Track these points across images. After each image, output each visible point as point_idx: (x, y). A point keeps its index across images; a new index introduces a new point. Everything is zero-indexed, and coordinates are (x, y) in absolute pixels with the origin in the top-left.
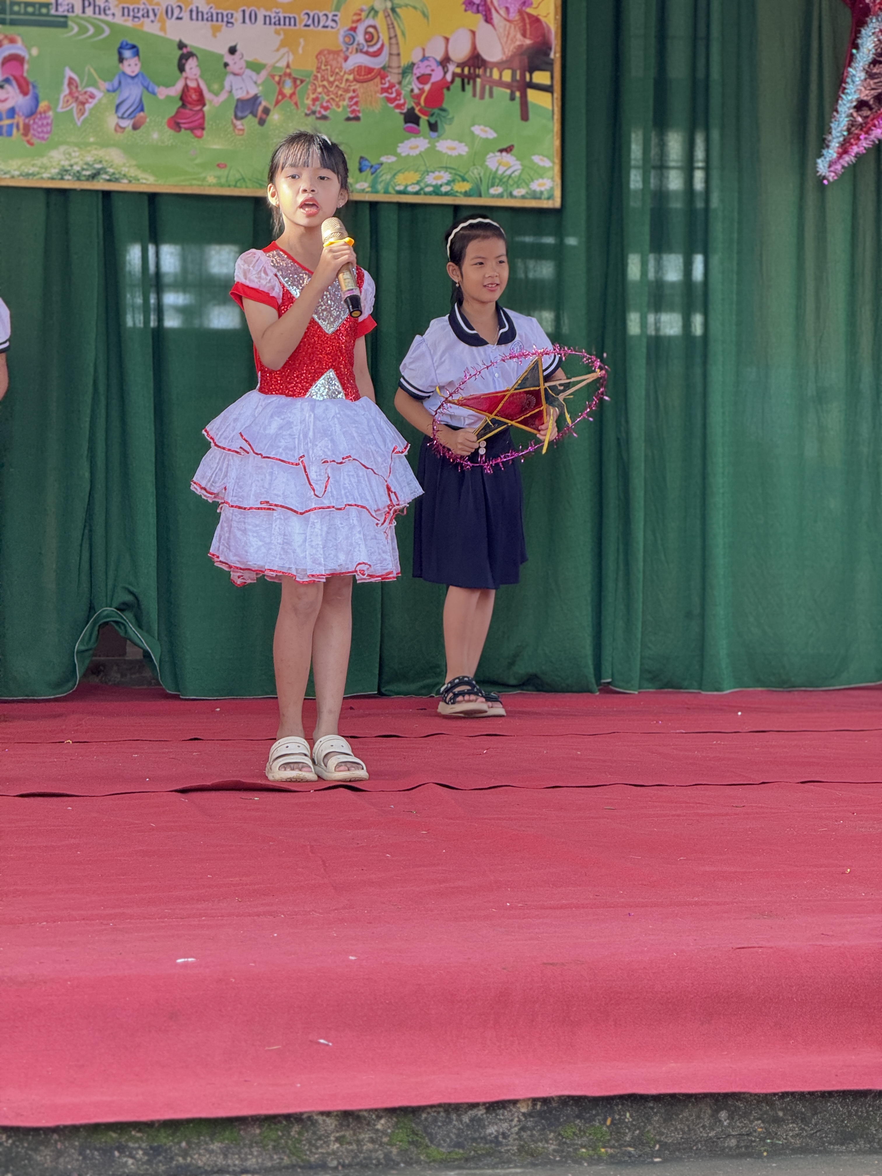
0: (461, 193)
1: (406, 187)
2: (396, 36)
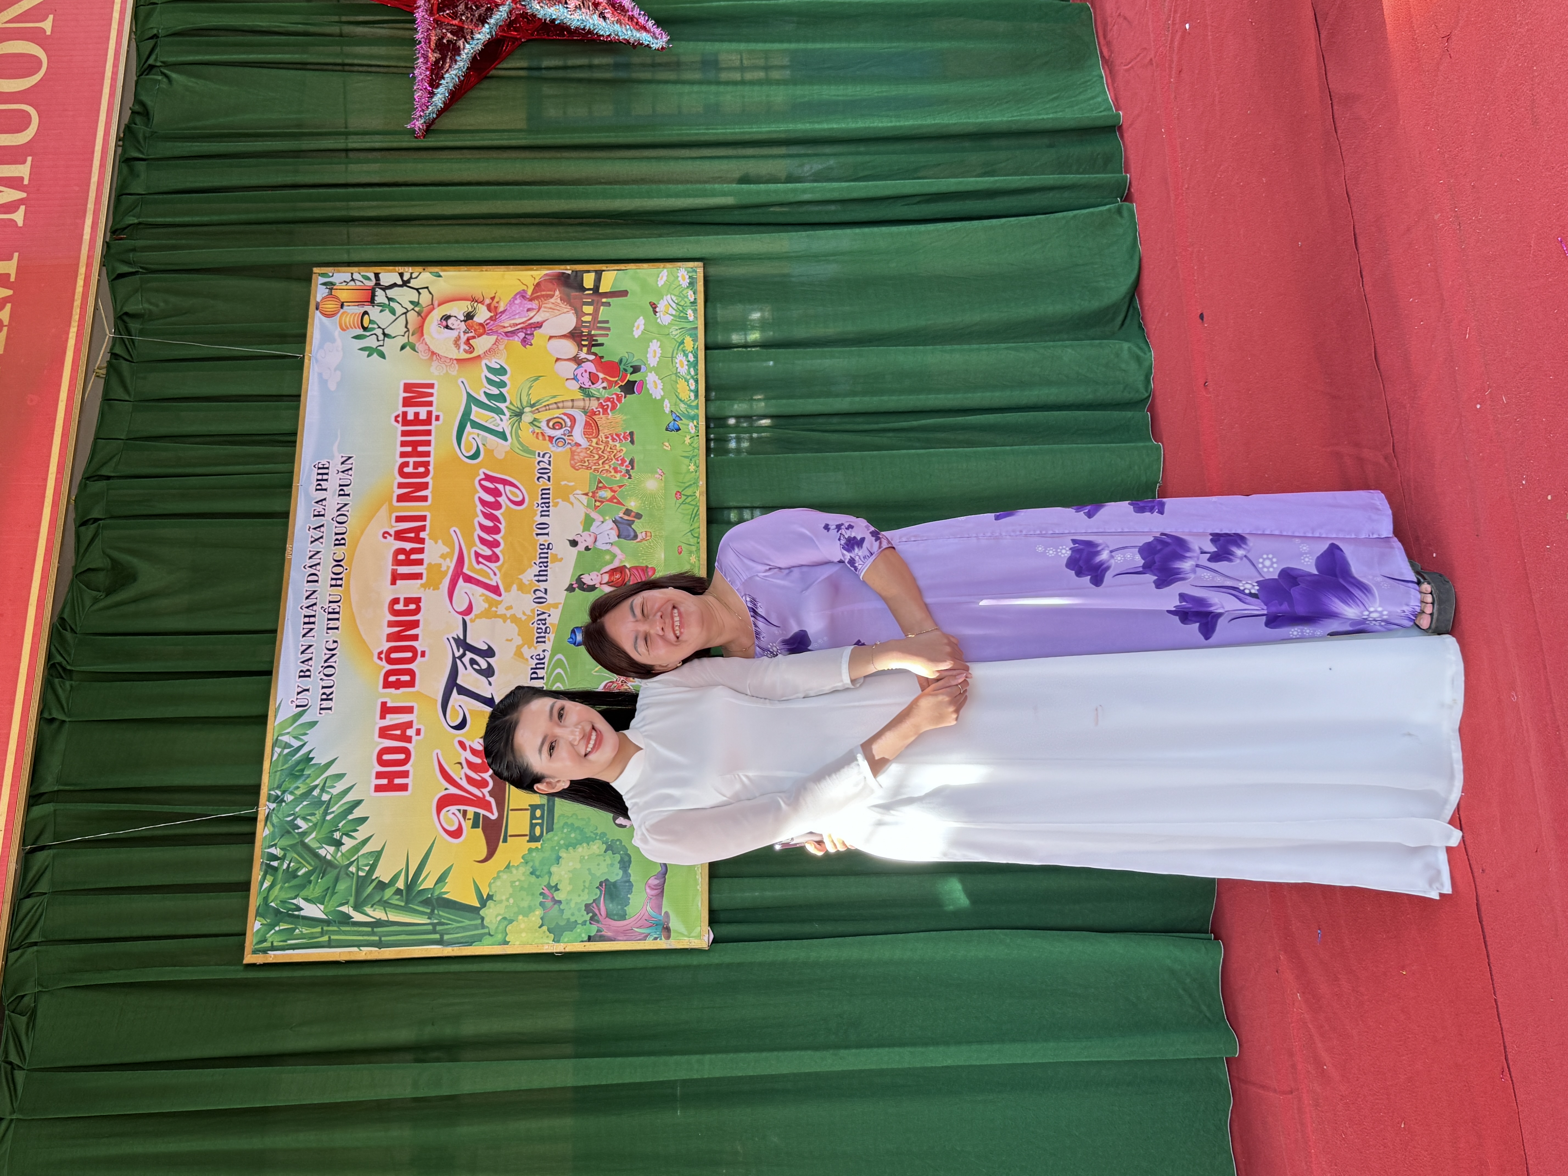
0: (694, 345)
1: (691, 391)
2: (556, 403)
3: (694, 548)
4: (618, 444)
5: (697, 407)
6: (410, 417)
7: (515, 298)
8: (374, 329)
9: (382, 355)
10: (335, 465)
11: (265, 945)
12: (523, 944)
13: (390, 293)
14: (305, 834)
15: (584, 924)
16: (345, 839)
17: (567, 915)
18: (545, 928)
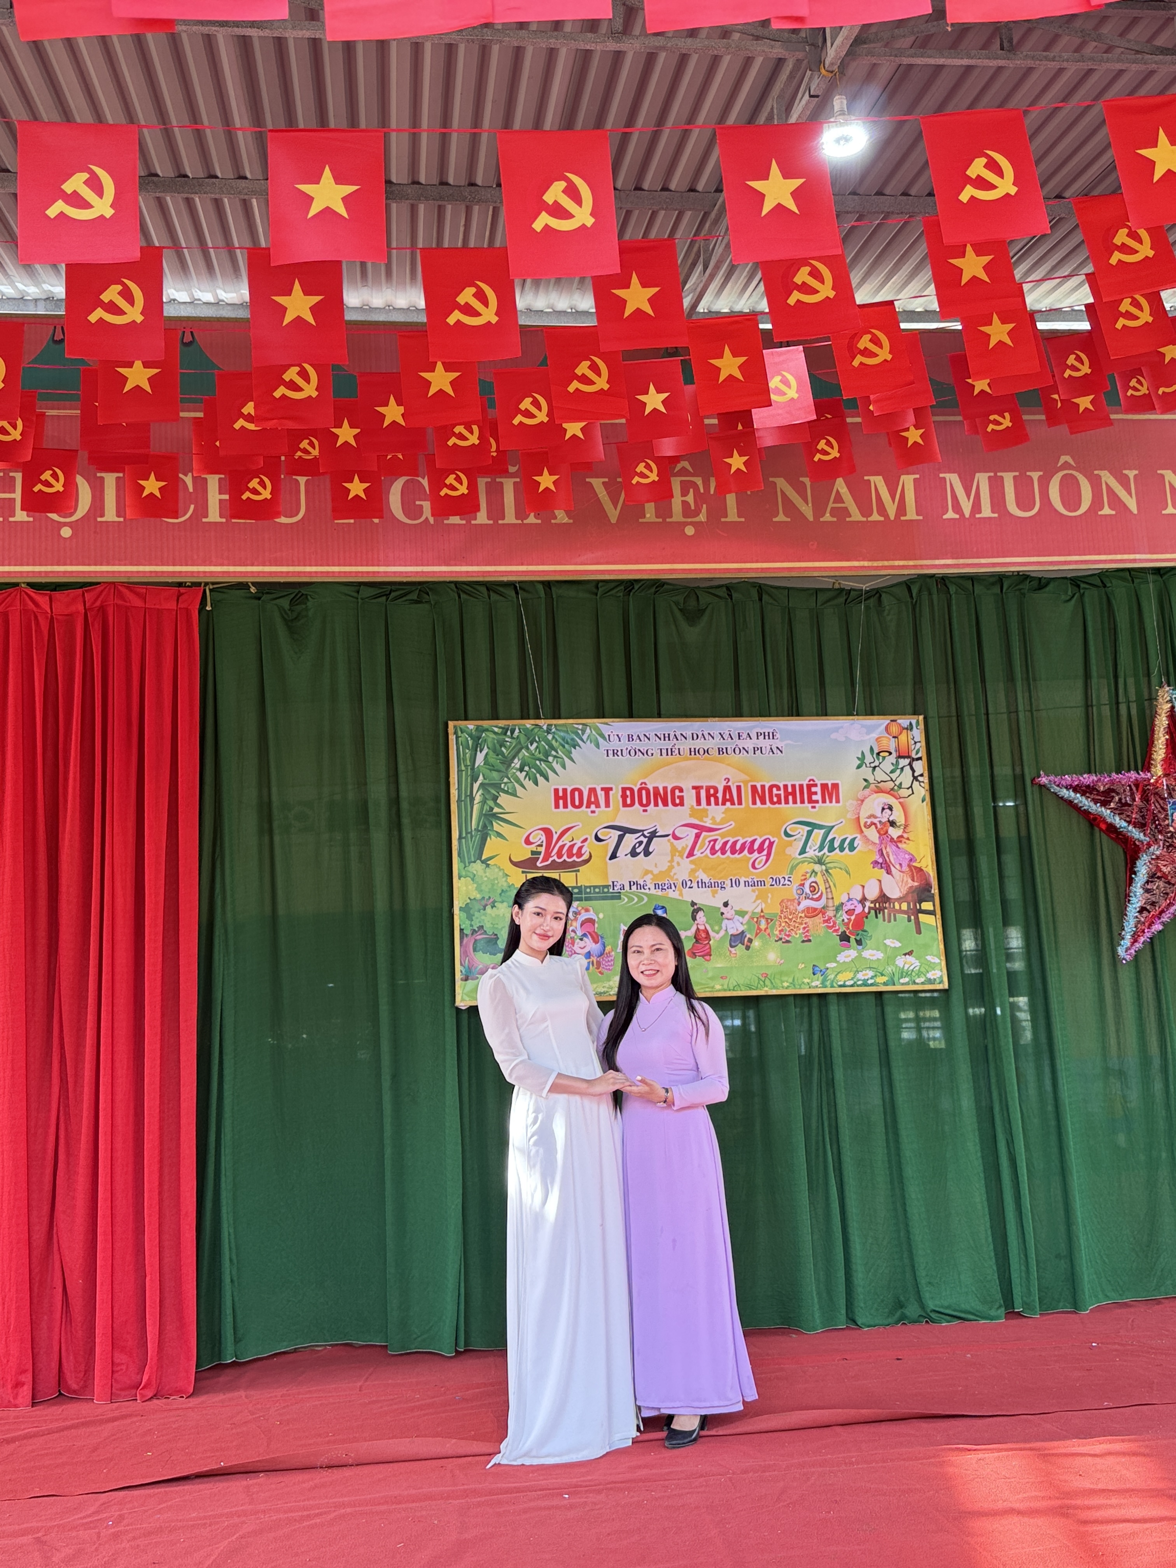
0: (881, 983)
1: (845, 982)
2: (830, 887)
3: (726, 987)
4: (801, 931)
5: (832, 987)
6: (813, 789)
7: (909, 854)
8: (878, 759)
9: (859, 767)
10: (775, 743)
11: (459, 733)
12: (459, 888)
13: (908, 769)
14: (527, 749)
15: (471, 925)
16: (524, 773)
17: (477, 914)
18: (469, 901)
